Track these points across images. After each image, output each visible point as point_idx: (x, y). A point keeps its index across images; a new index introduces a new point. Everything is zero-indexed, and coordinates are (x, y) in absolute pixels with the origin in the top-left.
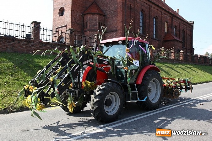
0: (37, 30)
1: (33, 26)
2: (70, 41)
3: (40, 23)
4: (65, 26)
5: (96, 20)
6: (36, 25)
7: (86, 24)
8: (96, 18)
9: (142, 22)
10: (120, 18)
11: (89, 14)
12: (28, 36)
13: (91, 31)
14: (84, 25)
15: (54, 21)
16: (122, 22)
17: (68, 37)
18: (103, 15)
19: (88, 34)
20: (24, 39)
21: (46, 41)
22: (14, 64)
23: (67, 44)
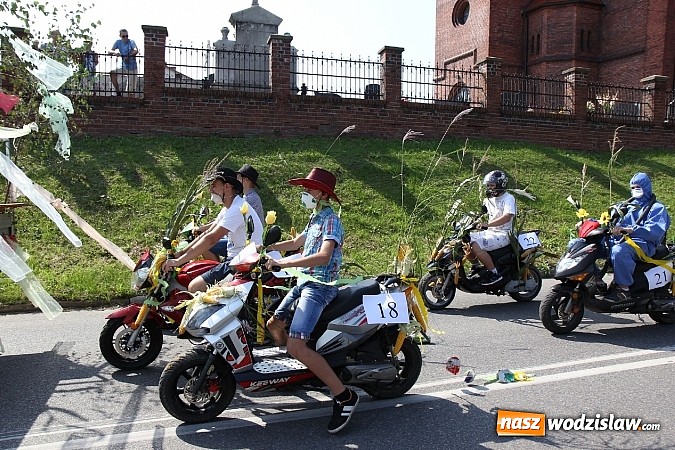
0: (394, 71)
1: (384, 61)
2: (489, 96)
3: (403, 49)
4: (470, 54)
5: (569, 24)
6: (393, 57)
7: (535, 40)
8: (570, 17)
11: (547, 6)
12: (371, 90)
13: (553, 61)
14: (530, 44)
15: (439, 42)
17: (482, 84)
18: (595, 5)
19: (542, 70)
20: (363, 97)
21: (418, 101)
22: (337, 166)
23: (480, 106)
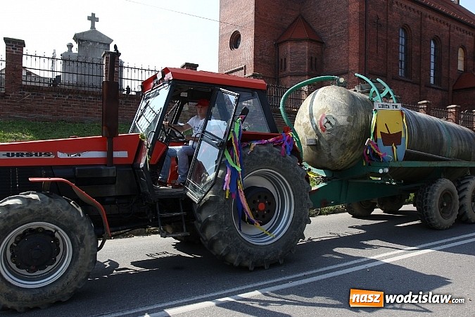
3: (197, 65)
4: (242, 69)
5: (303, 53)
7: (283, 62)
8: (305, 48)
9: (403, 52)
10: (354, 46)
11: (290, 40)
13: (295, 76)
14: (280, 64)
16: (360, 53)
18: (318, 42)
19: (288, 81)
